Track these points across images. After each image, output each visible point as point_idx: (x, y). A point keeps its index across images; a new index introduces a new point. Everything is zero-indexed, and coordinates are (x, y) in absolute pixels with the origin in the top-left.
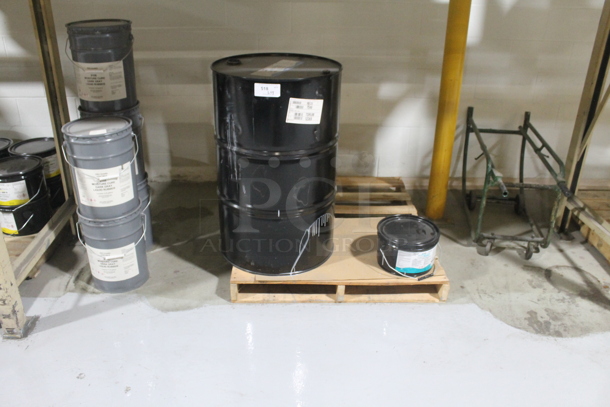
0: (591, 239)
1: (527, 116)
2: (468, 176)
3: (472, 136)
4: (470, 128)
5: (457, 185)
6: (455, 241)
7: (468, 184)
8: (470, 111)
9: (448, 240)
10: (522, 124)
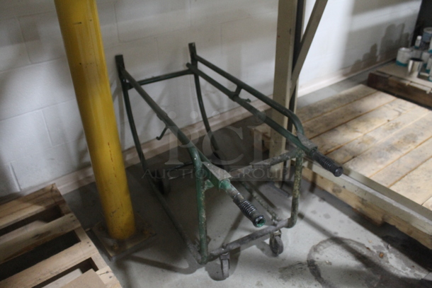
0: (319, 182)
1: (192, 48)
2: (142, 141)
3: (133, 93)
4: (126, 83)
5: (133, 158)
6: (171, 269)
7: (145, 151)
8: (119, 60)
9: (159, 270)
10: (189, 61)
